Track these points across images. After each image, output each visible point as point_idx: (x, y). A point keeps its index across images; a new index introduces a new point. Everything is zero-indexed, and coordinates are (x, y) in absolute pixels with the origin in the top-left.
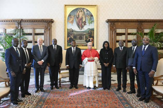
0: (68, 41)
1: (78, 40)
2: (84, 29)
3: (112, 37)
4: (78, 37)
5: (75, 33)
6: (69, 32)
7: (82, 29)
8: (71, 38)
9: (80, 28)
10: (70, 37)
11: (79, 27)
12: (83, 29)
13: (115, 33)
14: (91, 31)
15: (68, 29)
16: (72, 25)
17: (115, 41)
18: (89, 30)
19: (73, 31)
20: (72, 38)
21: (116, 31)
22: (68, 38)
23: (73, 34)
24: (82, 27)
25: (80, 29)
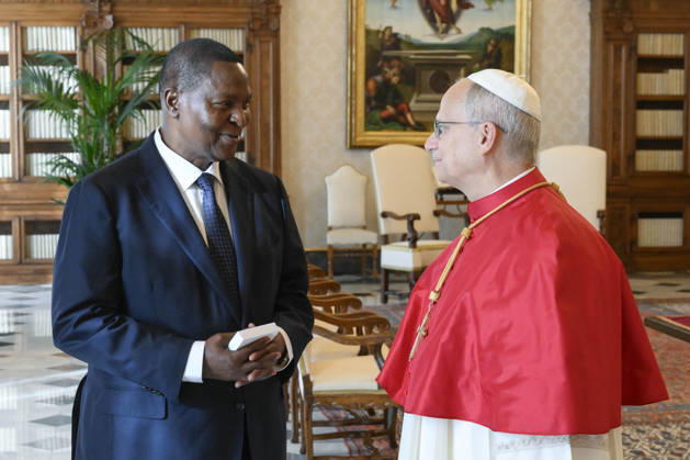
0: (368, 101)
1: (423, 97)
2: (459, 31)
3: (617, 76)
4: (427, 76)
5: (411, 54)
6: (378, 48)
7: (446, 31)
8: (387, 82)
9: (438, 24)
10: (379, 78)
11: (431, 21)
12: (453, 31)
13: (628, 60)
14: (498, 41)
15: (368, 32)
16: (394, 7)
17: (632, 104)
18: (486, 36)
19: (396, 41)
20: (395, 80)
21: (633, 48)
22: (371, 84)
23: (398, 58)
24: (450, 19)
25: (436, 29)
